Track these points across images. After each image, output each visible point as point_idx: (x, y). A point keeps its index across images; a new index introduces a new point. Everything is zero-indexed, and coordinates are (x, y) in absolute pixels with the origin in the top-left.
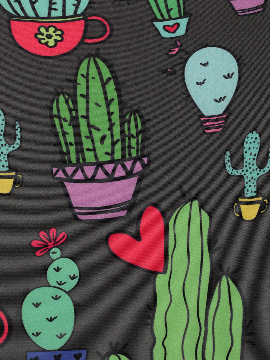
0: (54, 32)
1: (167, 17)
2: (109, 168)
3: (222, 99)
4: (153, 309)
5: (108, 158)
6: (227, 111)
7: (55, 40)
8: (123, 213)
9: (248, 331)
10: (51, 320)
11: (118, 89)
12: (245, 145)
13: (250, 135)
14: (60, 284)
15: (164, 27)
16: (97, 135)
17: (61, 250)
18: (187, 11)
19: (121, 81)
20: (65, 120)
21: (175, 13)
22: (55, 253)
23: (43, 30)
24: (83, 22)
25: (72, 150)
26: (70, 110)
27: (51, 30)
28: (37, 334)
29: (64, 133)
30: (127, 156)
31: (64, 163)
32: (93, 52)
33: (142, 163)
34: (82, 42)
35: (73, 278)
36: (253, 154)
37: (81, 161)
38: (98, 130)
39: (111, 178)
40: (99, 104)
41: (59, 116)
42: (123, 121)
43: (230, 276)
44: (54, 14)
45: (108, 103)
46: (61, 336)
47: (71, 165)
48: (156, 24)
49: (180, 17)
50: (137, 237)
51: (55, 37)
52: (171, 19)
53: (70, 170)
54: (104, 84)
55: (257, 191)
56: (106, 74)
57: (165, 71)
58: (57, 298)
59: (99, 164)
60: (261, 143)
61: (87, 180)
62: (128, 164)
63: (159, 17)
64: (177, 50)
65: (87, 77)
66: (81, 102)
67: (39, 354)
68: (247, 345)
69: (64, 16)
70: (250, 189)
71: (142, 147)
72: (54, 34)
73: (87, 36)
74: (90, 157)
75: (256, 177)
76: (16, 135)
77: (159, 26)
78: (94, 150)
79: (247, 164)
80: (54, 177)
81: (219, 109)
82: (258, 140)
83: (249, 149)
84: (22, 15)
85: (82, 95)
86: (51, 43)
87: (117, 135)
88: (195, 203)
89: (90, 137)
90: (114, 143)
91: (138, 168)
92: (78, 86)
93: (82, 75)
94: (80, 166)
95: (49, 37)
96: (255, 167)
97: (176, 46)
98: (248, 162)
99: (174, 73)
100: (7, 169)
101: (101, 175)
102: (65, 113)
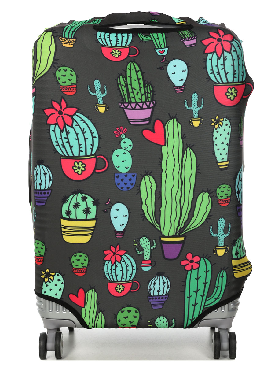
0: (118, 52)
1: (160, 48)
2: (141, 104)
3: (182, 80)
4: (162, 159)
5: (140, 101)
6: (184, 84)
7: (118, 55)
8: (148, 122)
9: (199, 168)
10: (123, 162)
11: (142, 74)
12: (192, 98)
13: (194, 94)
14: (126, 148)
15: (159, 51)
16: (135, 92)
17: (125, 135)
18: (168, 45)
19: (143, 72)
20: (123, 85)
21: (163, 46)
22: (123, 136)
23: (113, 51)
24: (129, 48)
25: (126, 97)
26: (125, 82)
27: (117, 51)
28: (118, 167)
29: (123, 90)
30: (147, 100)
31: (123, 102)
32: (133, 60)
33: (153, 103)
34: (128, 56)
35: (130, 146)
36: (196, 102)
37: (130, 101)
38: (136, 90)
39: (142, 108)
40: (135, 80)
41: (120, 84)
42: (145, 87)
43: (190, 148)
44: (118, 45)
45: (139, 80)
46: (127, 168)
47: (126, 103)
48: (156, 50)
49: (165, 48)
50: (154, 131)
51: (118, 54)
52: (161, 48)
53: (126, 105)
54: (137, 72)
55: (198, 116)
56: (138, 69)
57: (160, 68)
58: (125, 153)
59: (137, 103)
60: (198, 97)
61: (133, 109)
62: (148, 103)
63: (157, 48)
64: (164, 60)
65: (130, 70)
66: (129, 79)
67: (119, 174)
68: (198, 173)
69: (122, 46)
70: (196, 115)
71: (152, 97)
72: (118, 53)
73: (130, 54)
74: (133, 100)
75: (198, 110)
76: (105, 90)
77: (157, 51)
78: (134, 97)
79: (194, 105)
80: (120, 107)
81: (181, 84)
82: (197, 96)
83: (194, 99)
84: (106, 45)
85: (129, 76)
86: (117, 56)
87: (143, 92)
88: (175, 120)
89: (133, 92)
90: (142, 95)
91: (152, 105)
92: (127, 73)
93: (129, 69)
94: (130, 103)
95: (116, 54)
96: (197, 106)
97: (164, 59)
98: (194, 104)
99: (163, 69)
100: (103, 103)
101: (138, 107)
102: (123, 83)
